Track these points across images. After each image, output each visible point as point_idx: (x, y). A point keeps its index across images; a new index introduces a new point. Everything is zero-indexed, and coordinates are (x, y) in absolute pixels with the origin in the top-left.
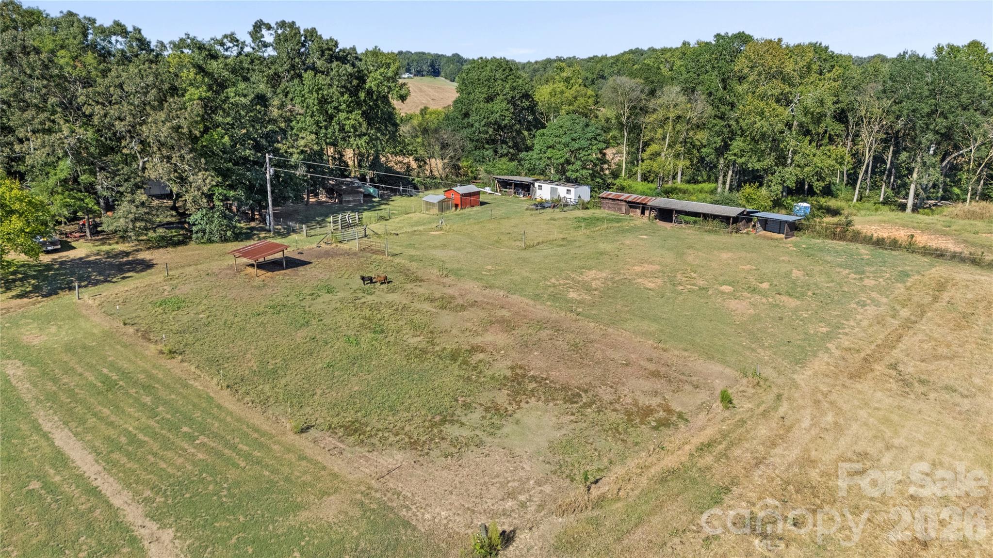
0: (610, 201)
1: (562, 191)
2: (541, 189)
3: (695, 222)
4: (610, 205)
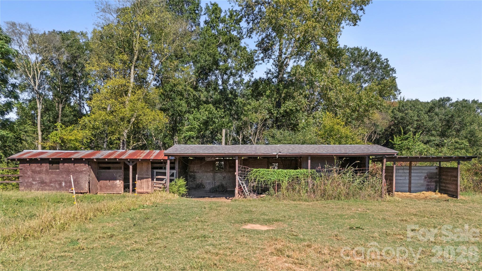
4: (46, 178)
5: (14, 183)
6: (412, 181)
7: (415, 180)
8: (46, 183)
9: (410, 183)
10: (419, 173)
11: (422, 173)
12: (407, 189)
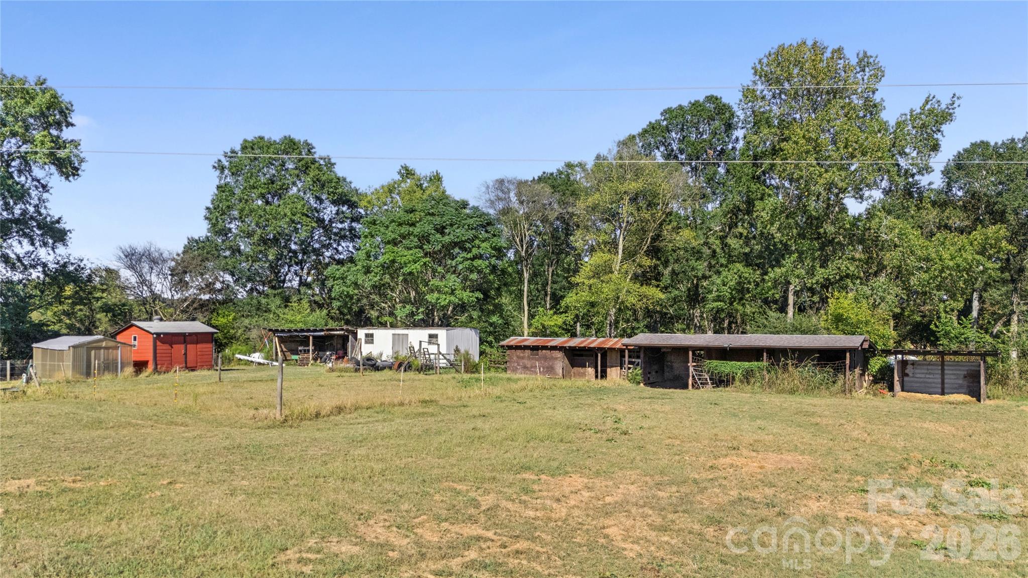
0: (528, 352)
1: (417, 337)
2: (372, 342)
3: (748, 376)
4: (528, 363)
5: (503, 367)
6: (946, 381)
7: (950, 379)
8: (527, 368)
9: (943, 383)
10: (956, 370)
11: (960, 370)
12: (940, 390)
